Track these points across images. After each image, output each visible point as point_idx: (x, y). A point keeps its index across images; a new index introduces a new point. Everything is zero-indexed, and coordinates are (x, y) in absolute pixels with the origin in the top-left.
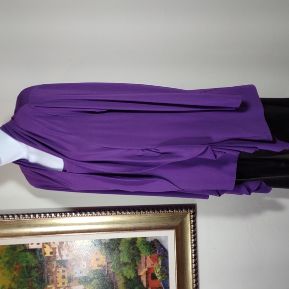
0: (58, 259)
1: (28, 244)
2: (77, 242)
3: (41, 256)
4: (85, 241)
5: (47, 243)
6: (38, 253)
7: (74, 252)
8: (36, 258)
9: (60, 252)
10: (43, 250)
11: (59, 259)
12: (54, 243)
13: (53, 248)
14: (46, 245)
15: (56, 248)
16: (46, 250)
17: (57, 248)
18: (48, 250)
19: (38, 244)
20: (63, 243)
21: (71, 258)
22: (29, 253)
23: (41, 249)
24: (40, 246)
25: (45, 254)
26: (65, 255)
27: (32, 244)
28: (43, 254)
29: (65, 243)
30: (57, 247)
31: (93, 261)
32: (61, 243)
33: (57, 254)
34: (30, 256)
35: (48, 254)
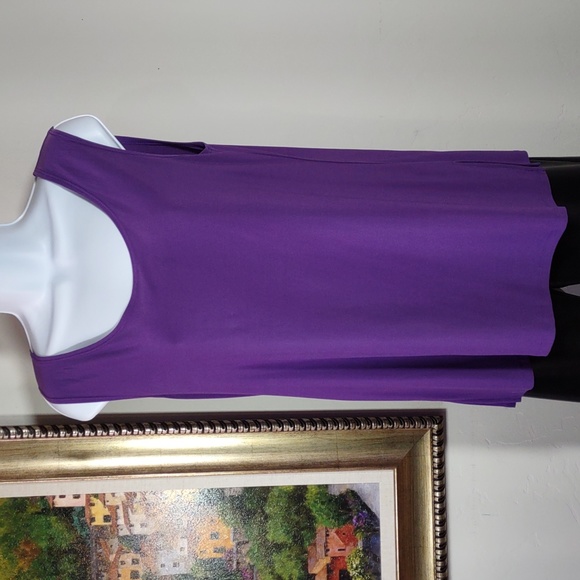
0: (121, 534)
1: (54, 497)
2: (167, 493)
3: (83, 525)
4: (187, 492)
5: (96, 496)
6: (76, 518)
7: (160, 517)
8: (71, 529)
9: (126, 517)
10: (87, 511)
11: (124, 532)
12: (113, 494)
13: (110, 508)
14: (94, 500)
15: (118, 507)
16: (94, 510)
17: (121, 507)
18: (99, 512)
19: (77, 497)
20: (135, 495)
21: (153, 531)
22: (54, 518)
23: (83, 508)
24: (81, 502)
25: (93, 520)
26: (138, 523)
27: (62, 497)
28: (88, 521)
29: (139, 496)
30: (120, 504)
31: (203, 538)
32: (131, 496)
33: (121, 521)
34: (57, 526)
35: (99, 521)
